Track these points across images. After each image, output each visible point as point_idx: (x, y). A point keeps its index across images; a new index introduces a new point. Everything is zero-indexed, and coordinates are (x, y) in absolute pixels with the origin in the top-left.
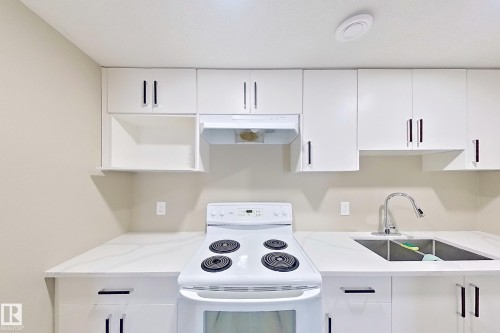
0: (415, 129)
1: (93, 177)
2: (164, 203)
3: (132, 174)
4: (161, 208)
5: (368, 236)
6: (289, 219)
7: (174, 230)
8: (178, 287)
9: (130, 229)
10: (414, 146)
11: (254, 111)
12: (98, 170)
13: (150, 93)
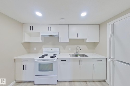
0: (78, 35)
1: (22, 43)
2: (35, 48)
3: (29, 42)
4: (35, 49)
5: (73, 54)
6: (59, 51)
7: (38, 53)
8: (34, 60)
9: (29, 53)
10: (78, 38)
11: (50, 31)
12: (22, 42)
13: (32, 28)
